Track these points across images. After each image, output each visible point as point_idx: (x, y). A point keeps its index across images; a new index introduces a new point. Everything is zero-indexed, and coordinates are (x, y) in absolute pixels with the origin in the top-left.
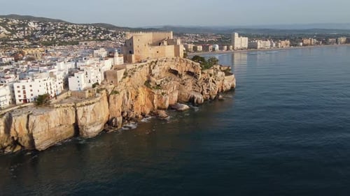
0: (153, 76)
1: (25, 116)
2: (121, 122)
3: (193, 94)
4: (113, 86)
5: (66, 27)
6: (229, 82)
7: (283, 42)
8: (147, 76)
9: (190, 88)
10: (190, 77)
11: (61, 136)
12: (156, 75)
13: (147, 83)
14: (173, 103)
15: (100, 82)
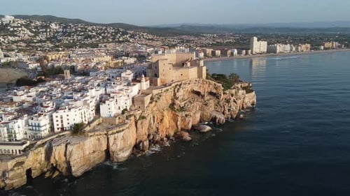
0: (177, 98)
1: (63, 146)
2: (148, 147)
3: (214, 114)
4: (140, 112)
5: (86, 29)
6: (250, 99)
7: (303, 46)
8: (172, 99)
9: (212, 109)
10: (211, 97)
11: (94, 162)
12: (180, 98)
13: (172, 106)
14: (196, 123)
15: (128, 108)
